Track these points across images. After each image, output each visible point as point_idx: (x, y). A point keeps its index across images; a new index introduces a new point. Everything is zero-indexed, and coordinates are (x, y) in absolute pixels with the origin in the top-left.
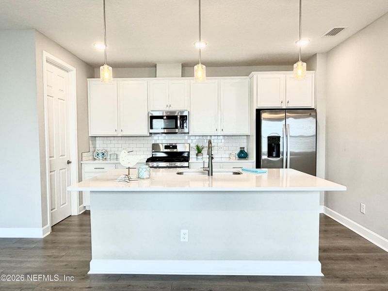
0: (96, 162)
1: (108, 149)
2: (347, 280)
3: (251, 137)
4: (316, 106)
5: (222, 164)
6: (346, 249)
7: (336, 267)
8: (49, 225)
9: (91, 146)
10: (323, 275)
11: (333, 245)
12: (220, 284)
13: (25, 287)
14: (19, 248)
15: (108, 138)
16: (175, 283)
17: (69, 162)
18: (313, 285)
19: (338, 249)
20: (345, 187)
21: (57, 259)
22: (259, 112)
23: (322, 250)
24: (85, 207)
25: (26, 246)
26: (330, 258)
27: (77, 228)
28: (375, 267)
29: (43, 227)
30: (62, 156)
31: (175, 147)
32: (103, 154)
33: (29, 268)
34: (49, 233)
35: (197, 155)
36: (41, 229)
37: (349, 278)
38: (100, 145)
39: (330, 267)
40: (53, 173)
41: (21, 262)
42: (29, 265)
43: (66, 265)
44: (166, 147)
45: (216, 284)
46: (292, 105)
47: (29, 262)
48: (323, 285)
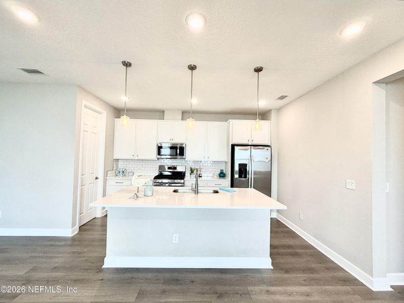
0: (117, 178)
1: (127, 168)
2: (289, 272)
3: (228, 163)
4: (271, 144)
5: (207, 182)
6: (289, 247)
7: (282, 261)
8: (77, 227)
9: (115, 166)
10: (272, 268)
11: (281, 243)
12: (200, 276)
13: (51, 279)
14: (52, 245)
15: (128, 161)
16: (167, 275)
17: (97, 178)
18: (265, 276)
19: (284, 247)
20: (286, 207)
21: (81, 255)
22: (233, 146)
23: (272, 247)
24: (107, 211)
25: (57, 243)
26: (279, 254)
27: (100, 228)
28: (309, 261)
29: (72, 228)
30: (92, 174)
31: (175, 168)
32: (123, 172)
33: (57, 262)
34: (77, 232)
35: (190, 174)
36: (71, 230)
37: (291, 270)
38: (121, 165)
39: (278, 261)
40: (83, 187)
41: (52, 257)
42: (57, 260)
43: (86, 260)
44: (169, 168)
45: (197, 276)
46: (255, 143)
47: (58, 257)
48: (272, 275)
